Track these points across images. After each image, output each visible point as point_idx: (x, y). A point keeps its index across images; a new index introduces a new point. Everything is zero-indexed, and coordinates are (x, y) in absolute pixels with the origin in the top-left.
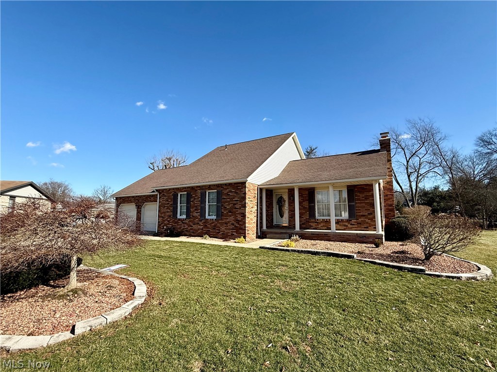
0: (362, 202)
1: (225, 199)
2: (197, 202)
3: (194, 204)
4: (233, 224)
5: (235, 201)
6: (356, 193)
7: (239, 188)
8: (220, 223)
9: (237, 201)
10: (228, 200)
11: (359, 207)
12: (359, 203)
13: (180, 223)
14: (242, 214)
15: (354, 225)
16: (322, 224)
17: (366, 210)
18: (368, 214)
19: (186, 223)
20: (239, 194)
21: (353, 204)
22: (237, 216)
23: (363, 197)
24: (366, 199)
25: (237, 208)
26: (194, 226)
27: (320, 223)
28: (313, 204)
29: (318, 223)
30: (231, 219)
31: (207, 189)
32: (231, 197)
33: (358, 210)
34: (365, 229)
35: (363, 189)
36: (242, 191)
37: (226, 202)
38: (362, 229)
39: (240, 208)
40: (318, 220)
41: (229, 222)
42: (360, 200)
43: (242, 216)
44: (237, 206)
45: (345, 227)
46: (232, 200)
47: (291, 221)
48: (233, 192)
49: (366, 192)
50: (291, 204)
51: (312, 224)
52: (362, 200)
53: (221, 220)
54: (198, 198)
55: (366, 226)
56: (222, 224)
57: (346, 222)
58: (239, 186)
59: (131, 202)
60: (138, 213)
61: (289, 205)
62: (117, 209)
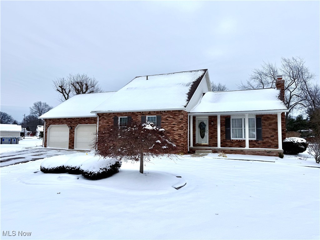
0: (267, 127)
1: (164, 123)
5: (173, 124)
6: (263, 121)
7: (176, 114)
9: (175, 124)
10: (167, 124)
11: (264, 131)
12: (264, 128)
14: (179, 134)
15: (260, 144)
16: (236, 144)
17: (269, 133)
18: (271, 136)
20: (176, 119)
21: (260, 128)
22: (175, 136)
23: (267, 124)
24: (270, 125)
25: (175, 130)
27: (234, 143)
28: (229, 129)
29: (233, 142)
31: (147, 114)
32: (169, 121)
33: (264, 133)
34: (268, 147)
35: (268, 118)
36: (179, 117)
37: (165, 125)
38: (266, 147)
39: (177, 130)
40: (232, 140)
42: (265, 126)
43: (179, 136)
44: (175, 129)
45: (254, 146)
46: (170, 123)
47: (210, 141)
48: (171, 117)
49: (270, 120)
50: (211, 128)
51: (228, 143)
52: (267, 126)
54: (139, 121)
55: (269, 144)
57: (255, 142)
58: (176, 113)
59: (63, 124)
60: (72, 133)
61: (209, 129)
62: (46, 129)
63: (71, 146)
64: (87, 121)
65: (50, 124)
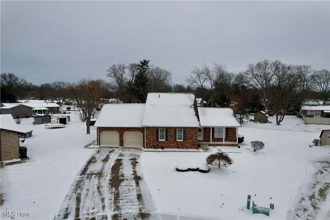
1: (187, 133)
2: (172, 134)
3: (170, 134)
4: (192, 143)
5: (193, 134)
6: (229, 130)
7: (194, 129)
8: (185, 143)
10: (189, 133)
13: (162, 143)
14: (196, 139)
19: (165, 143)
20: (194, 131)
22: (194, 140)
26: (170, 144)
30: (191, 141)
31: (177, 128)
32: (191, 132)
33: (229, 135)
39: (195, 137)
41: (189, 142)
44: (193, 136)
47: (204, 139)
48: (191, 130)
49: (232, 129)
50: (205, 132)
51: (213, 140)
53: (186, 141)
54: (173, 132)
56: (186, 143)
59: (114, 130)
60: (121, 136)
62: (99, 134)
63: (121, 144)
64: (133, 129)
65: (102, 131)
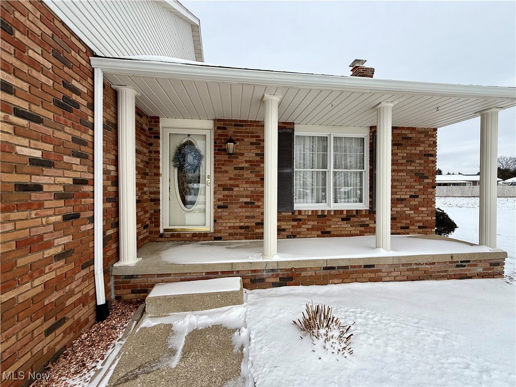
0: (401, 168)
16: (310, 224)
17: (407, 187)
18: (411, 197)
23: (403, 158)
24: (410, 161)
27: (305, 221)
28: (288, 171)
29: (300, 220)
38: (398, 231)
40: (300, 212)
51: (284, 225)
61: (217, 169)
